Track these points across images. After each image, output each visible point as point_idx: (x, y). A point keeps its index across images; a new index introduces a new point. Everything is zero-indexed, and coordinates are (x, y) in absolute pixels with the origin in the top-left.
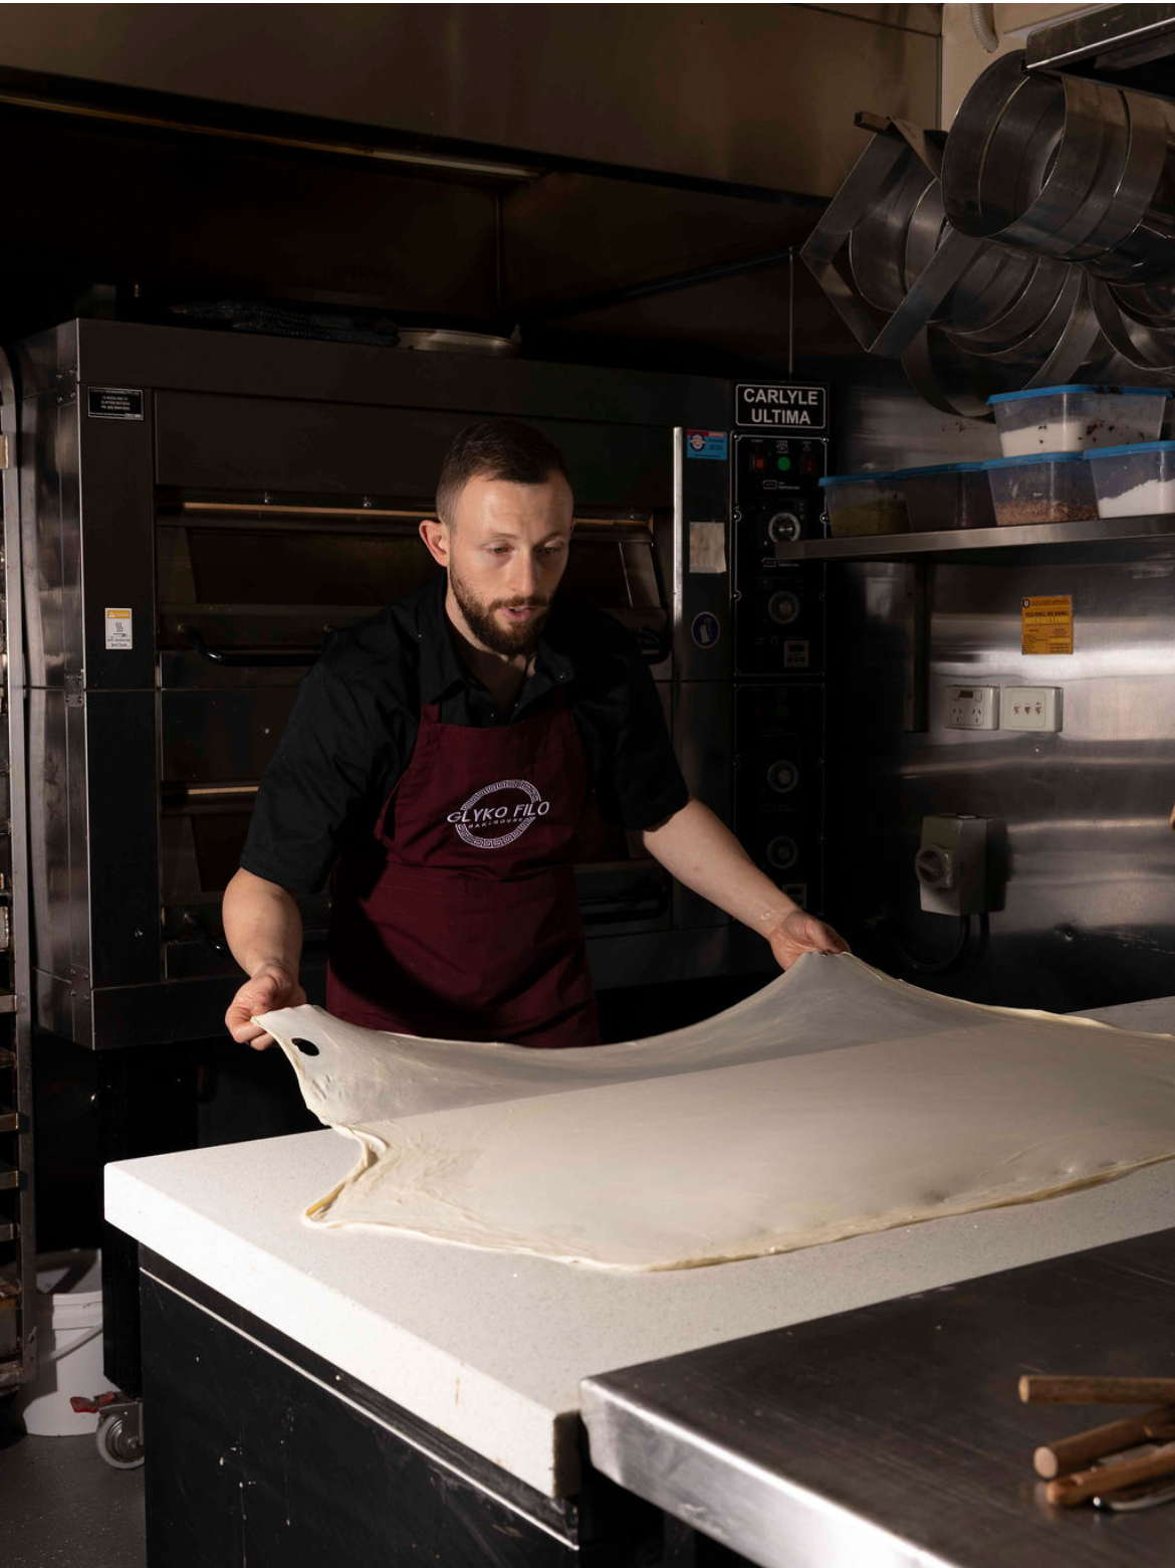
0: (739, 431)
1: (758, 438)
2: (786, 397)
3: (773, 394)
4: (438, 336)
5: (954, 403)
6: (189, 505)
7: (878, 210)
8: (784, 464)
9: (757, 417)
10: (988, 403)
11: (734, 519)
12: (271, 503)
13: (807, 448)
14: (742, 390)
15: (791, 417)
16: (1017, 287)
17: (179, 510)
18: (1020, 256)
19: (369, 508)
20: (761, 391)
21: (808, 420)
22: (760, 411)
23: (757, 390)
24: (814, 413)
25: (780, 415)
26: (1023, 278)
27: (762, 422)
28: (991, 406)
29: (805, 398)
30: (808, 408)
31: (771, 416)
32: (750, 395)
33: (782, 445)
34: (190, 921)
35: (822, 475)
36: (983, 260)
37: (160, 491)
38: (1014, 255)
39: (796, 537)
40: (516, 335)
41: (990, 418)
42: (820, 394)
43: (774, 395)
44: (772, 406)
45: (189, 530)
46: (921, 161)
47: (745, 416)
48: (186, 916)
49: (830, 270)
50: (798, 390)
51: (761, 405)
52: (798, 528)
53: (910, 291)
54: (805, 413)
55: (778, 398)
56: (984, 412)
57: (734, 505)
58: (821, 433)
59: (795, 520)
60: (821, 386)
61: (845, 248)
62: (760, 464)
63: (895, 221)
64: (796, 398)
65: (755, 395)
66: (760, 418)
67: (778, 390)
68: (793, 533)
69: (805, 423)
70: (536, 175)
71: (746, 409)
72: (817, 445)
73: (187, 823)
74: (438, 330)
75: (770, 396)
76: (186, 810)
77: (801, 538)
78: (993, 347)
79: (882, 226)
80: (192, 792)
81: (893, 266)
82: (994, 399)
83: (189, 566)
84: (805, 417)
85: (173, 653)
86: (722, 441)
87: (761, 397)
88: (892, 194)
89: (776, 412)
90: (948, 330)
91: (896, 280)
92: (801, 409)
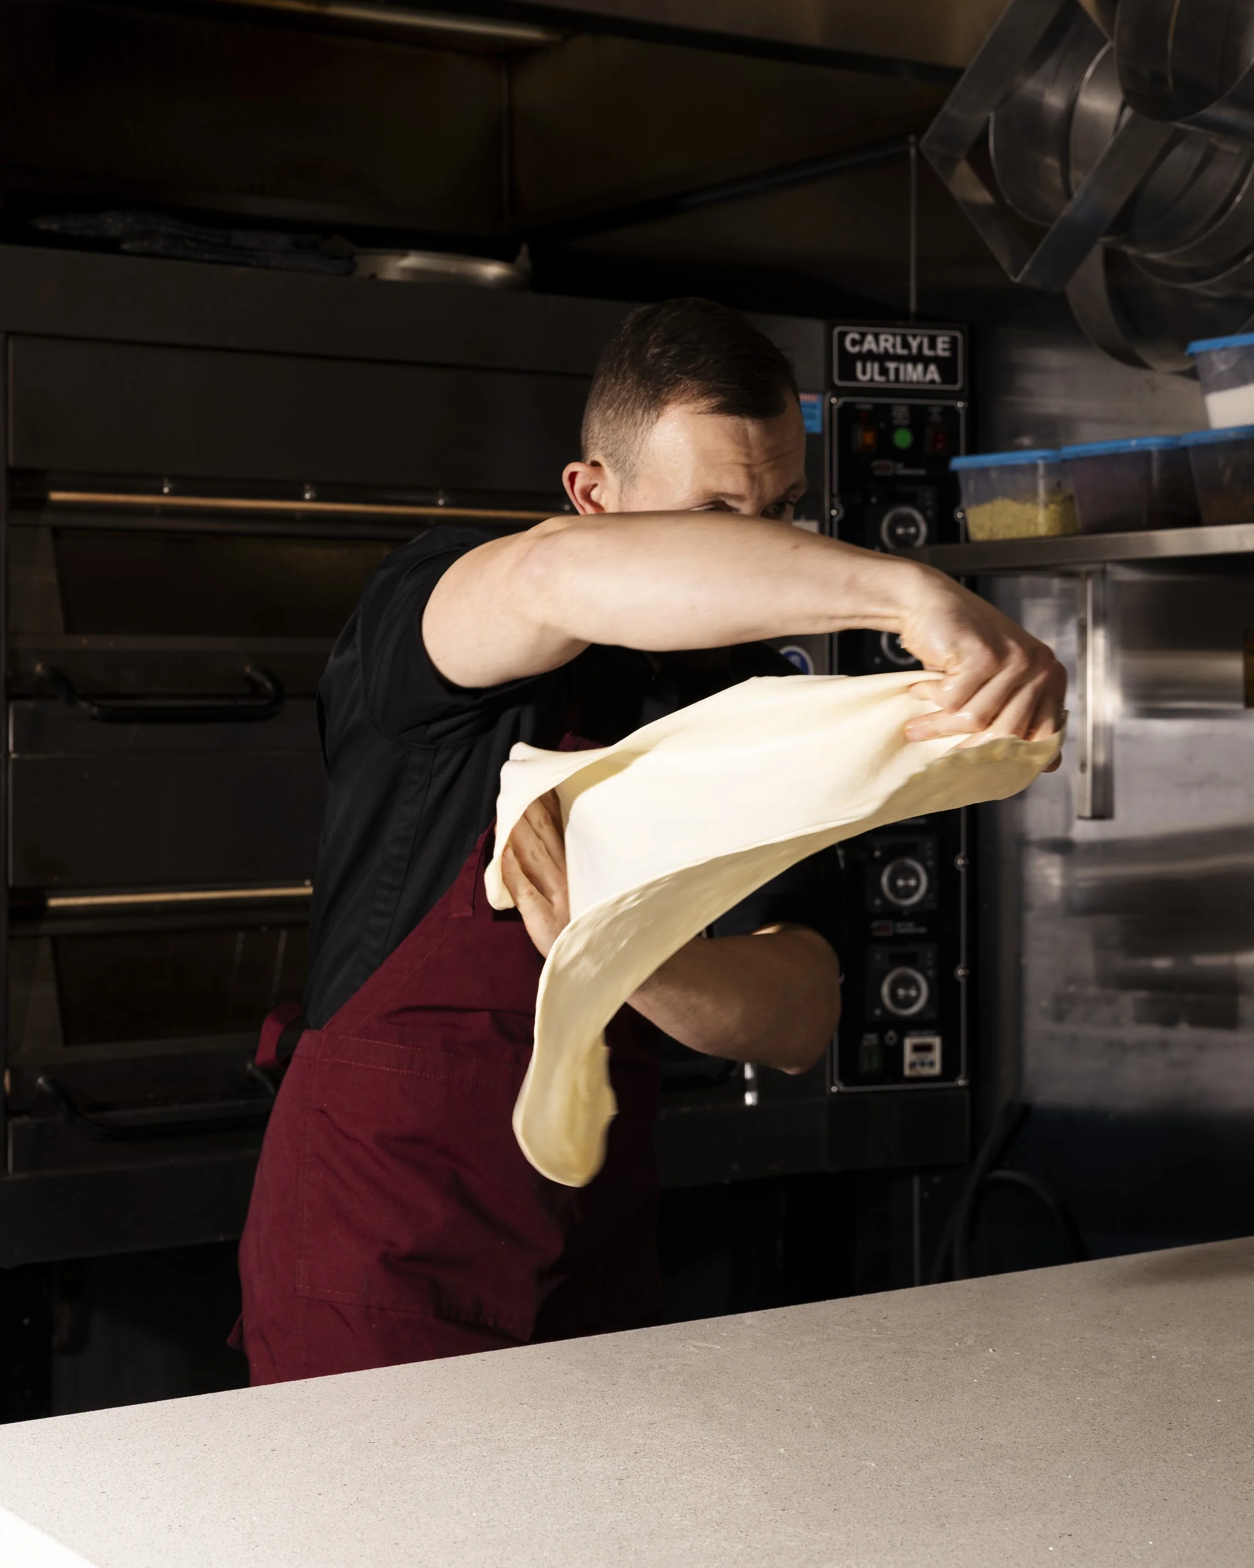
0: (838, 392)
1: (865, 403)
2: (906, 345)
3: (886, 340)
4: (412, 261)
5: (1142, 352)
6: (57, 496)
7: (1031, 85)
8: (903, 439)
9: (864, 372)
10: (1187, 353)
11: (832, 517)
12: (172, 493)
13: (935, 417)
14: (842, 336)
15: (913, 373)
16: (1227, 190)
17: (43, 503)
18: (1230, 147)
19: (312, 500)
20: (870, 338)
21: (937, 377)
22: (869, 365)
23: (863, 335)
24: (946, 366)
25: (897, 371)
26: (1236, 175)
27: (872, 380)
28: (1192, 356)
29: (933, 345)
30: (936, 360)
31: (884, 371)
32: (854, 343)
33: (900, 413)
34: (47, 1088)
35: (957, 454)
36: (1178, 153)
37: (15, 474)
38: (1224, 147)
39: (920, 541)
40: (523, 258)
41: (1192, 374)
42: (953, 342)
43: (887, 342)
44: (883, 358)
45: (57, 532)
46: (1089, 20)
47: (848, 373)
48: (40, 1081)
49: (964, 169)
50: (923, 336)
51: (869, 356)
52: (923, 528)
53: (1076, 195)
54: (932, 368)
55: (894, 346)
56: (1187, 366)
57: (832, 496)
58: (956, 396)
59: (918, 516)
60: (957, 329)
61: (983, 139)
62: (869, 438)
63: (1055, 100)
64: (920, 347)
65: (861, 342)
66: (866, 374)
67: (894, 335)
68: (916, 536)
69: (932, 382)
70: (557, 38)
71: (848, 362)
72: (951, 412)
73: (45, 948)
74: (412, 253)
75: (882, 344)
76: (47, 927)
77: (929, 541)
78: (1197, 275)
79: (1036, 107)
80: (54, 902)
81: (1052, 162)
82: (1197, 346)
83: (54, 581)
84: (933, 373)
85: (30, 705)
86: (814, 407)
87: (869, 344)
88: (1050, 64)
89: (892, 366)
90: (1130, 251)
91: (1057, 181)
92: (926, 361)
